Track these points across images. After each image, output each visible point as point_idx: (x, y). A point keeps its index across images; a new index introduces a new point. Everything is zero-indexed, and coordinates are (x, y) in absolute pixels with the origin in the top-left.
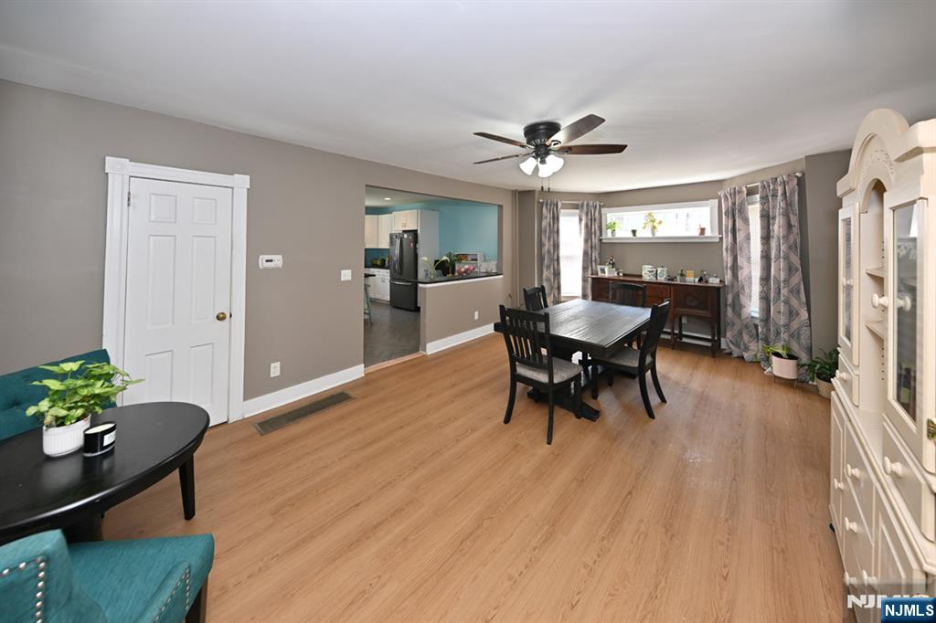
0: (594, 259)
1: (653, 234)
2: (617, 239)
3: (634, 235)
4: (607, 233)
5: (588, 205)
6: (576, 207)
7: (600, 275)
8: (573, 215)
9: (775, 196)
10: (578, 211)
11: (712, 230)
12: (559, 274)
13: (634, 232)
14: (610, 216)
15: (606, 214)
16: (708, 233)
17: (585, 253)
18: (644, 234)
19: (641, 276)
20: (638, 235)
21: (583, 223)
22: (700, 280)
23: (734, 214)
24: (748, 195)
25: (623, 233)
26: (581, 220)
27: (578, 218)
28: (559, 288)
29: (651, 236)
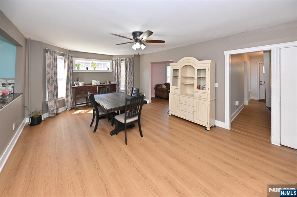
0: (71, 79)
1: (94, 69)
2: (80, 70)
3: (87, 69)
4: (75, 68)
5: (69, 55)
6: (63, 55)
7: (76, 86)
8: (62, 59)
9: (128, 62)
10: (64, 57)
11: (110, 69)
12: (57, 88)
13: (87, 68)
14: (77, 61)
15: (75, 60)
16: (109, 70)
17: (68, 77)
18: (91, 69)
19: (91, 84)
20: (89, 69)
21: (67, 63)
22: (109, 83)
23: (118, 65)
24: (121, 61)
25: (83, 69)
26: (65, 62)
27: (64, 60)
28: (57, 95)
29: (93, 70)
